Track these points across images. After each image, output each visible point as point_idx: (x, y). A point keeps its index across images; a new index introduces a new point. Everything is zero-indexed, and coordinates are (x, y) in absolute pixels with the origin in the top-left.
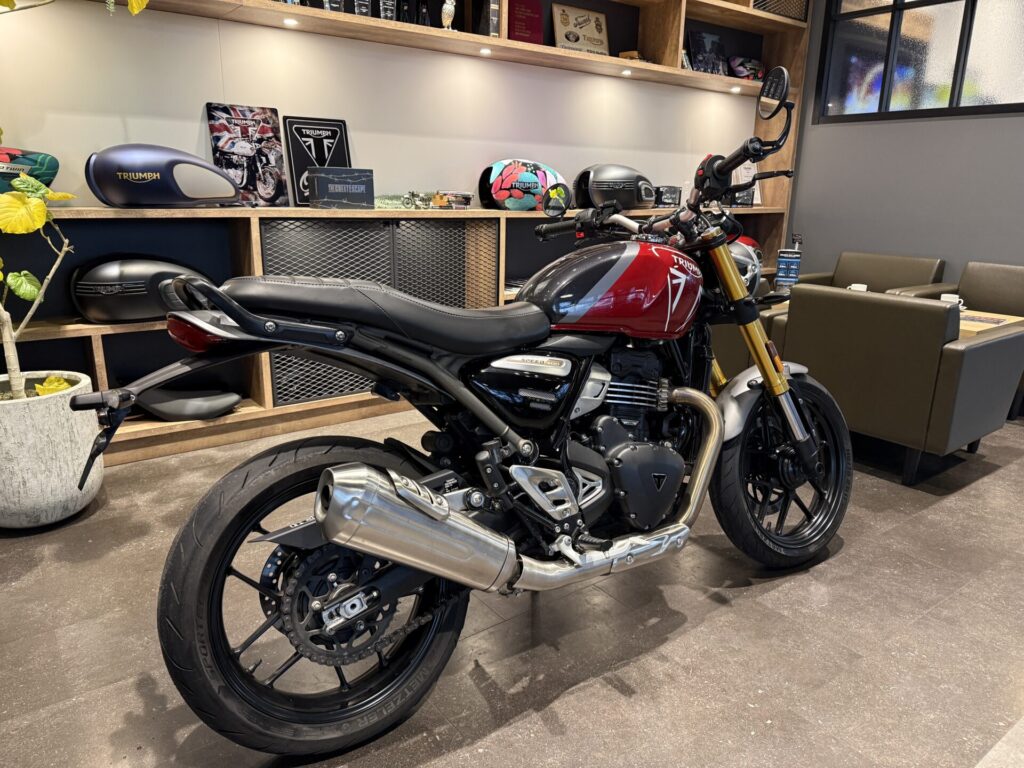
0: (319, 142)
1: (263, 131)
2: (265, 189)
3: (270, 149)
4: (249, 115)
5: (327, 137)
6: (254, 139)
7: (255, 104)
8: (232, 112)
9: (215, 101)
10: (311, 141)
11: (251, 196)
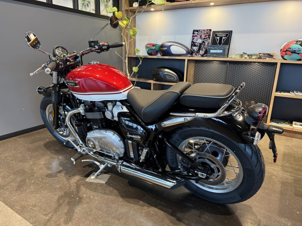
0: (221, 38)
1: (206, 36)
2: (202, 52)
3: (206, 41)
4: (203, 32)
5: (224, 36)
6: (203, 38)
7: (205, 28)
8: (199, 32)
9: (195, 29)
10: (219, 38)
11: (198, 54)
